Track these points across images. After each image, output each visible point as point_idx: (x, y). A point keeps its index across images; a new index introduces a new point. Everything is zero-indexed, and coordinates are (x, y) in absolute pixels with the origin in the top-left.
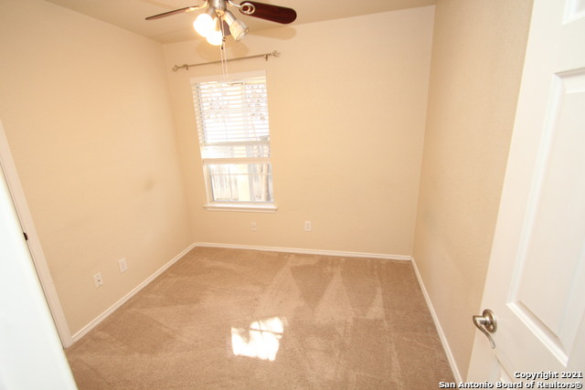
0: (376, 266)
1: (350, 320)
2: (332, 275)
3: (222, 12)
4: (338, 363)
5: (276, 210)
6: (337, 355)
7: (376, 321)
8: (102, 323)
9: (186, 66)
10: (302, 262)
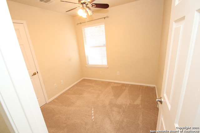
0: (141, 88)
1: (128, 104)
2: (125, 90)
3: (86, 8)
4: (121, 116)
5: (108, 68)
6: (122, 113)
7: (137, 105)
8: (56, 98)
9: (81, 23)
10: (116, 85)
